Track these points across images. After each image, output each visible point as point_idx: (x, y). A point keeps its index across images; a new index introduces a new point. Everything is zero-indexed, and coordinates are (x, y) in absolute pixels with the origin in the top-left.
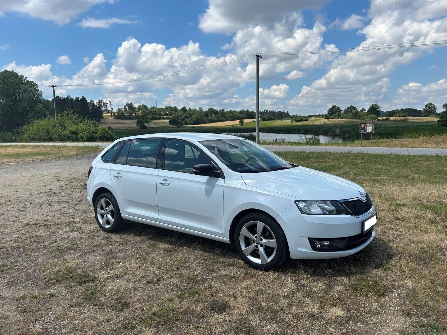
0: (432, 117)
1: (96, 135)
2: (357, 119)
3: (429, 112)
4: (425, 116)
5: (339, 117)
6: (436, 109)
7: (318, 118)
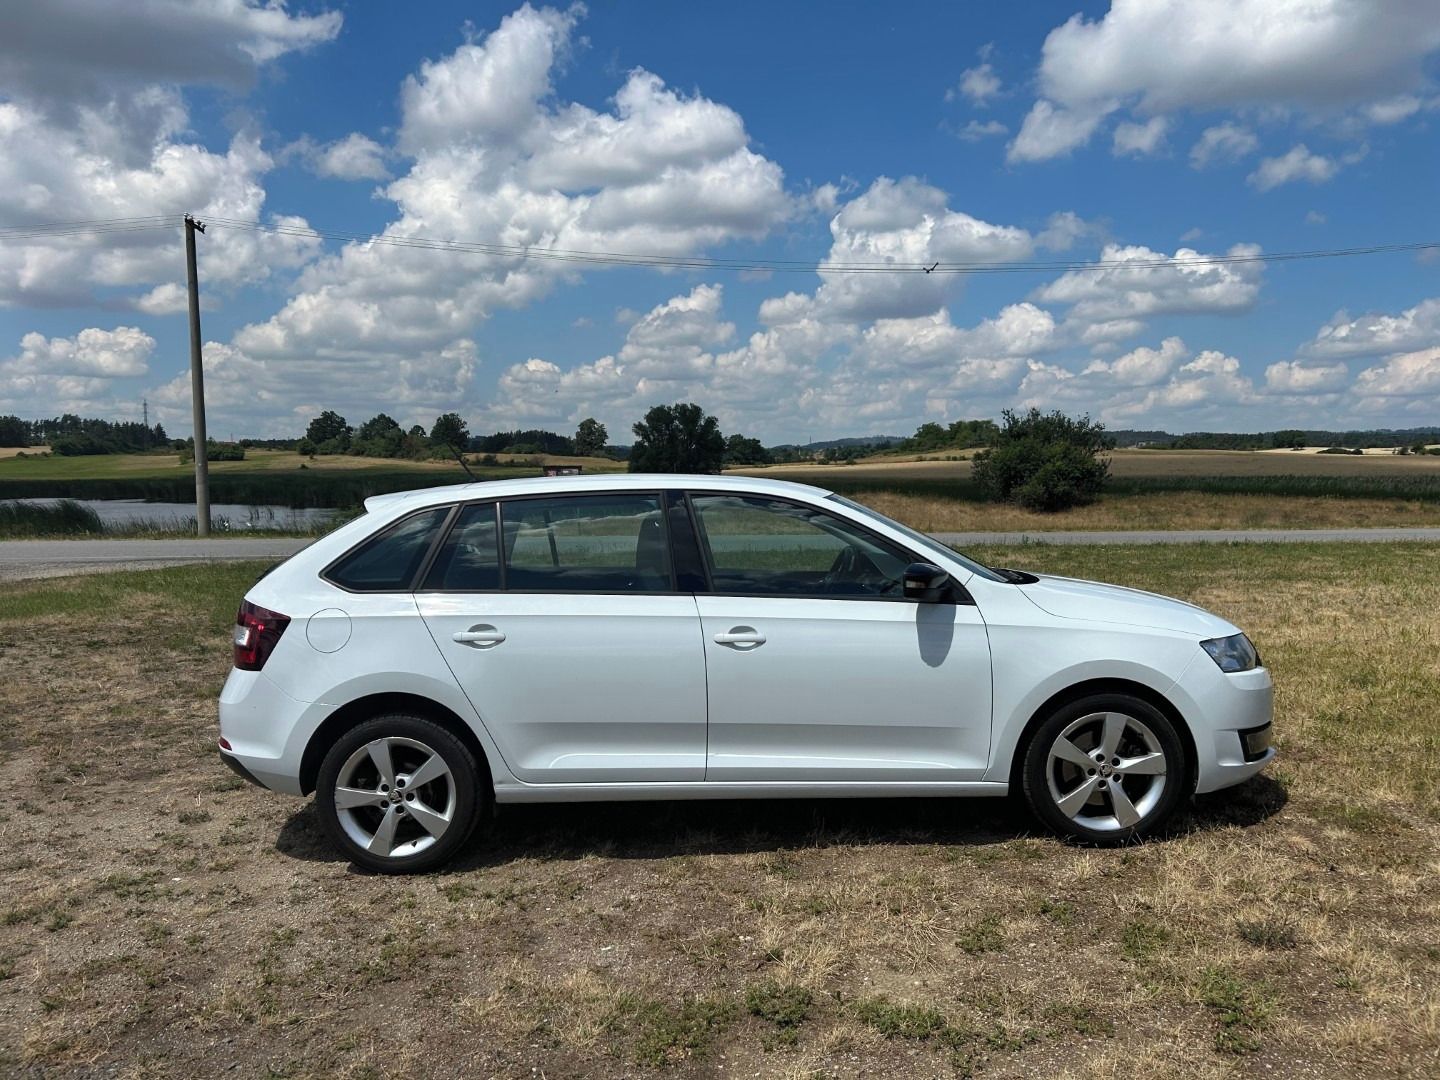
0: (598, 456)
2: (402, 457)
3: (590, 444)
4: (582, 455)
5: (345, 449)
6: (606, 437)
7: (274, 452)
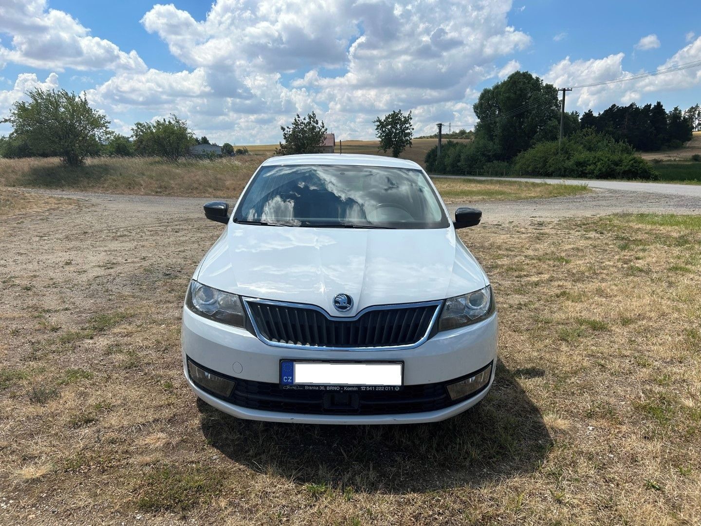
1: (618, 169)
